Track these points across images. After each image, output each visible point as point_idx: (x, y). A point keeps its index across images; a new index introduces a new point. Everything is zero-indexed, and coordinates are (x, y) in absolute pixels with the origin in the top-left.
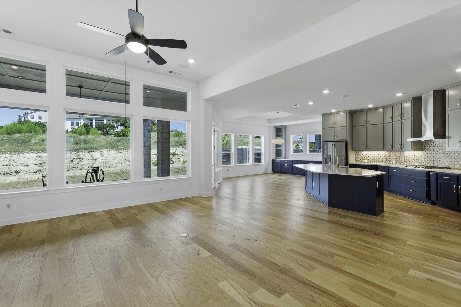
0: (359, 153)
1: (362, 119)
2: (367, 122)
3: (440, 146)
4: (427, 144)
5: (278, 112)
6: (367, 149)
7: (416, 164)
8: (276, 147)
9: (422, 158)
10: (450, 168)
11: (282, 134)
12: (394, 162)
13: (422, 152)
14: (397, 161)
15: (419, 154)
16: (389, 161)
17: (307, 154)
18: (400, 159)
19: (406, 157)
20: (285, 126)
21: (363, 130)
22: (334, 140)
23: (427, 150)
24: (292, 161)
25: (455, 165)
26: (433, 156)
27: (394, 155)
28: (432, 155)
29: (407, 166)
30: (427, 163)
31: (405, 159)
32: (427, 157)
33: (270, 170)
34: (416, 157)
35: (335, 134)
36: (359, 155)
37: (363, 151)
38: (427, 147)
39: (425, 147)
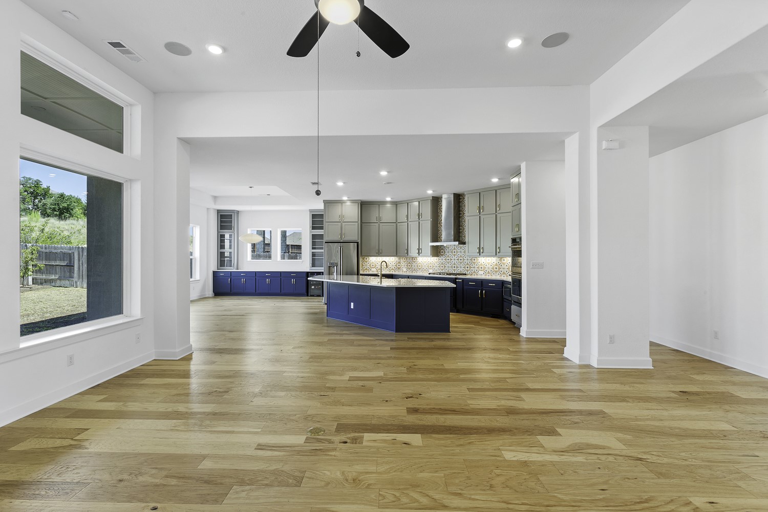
0: (366, 259)
1: (374, 215)
2: (379, 218)
3: (455, 252)
4: (442, 249)
5: (251, 187)
6: (379, 254)
7: (431, 271)
8: (220, 249)
9: (436, 265)
10: (466, 274)
11: (233, 225)
12: (405, 270)
13: (437, 258)
14: (408, 269)
15: (434, 260)
16: (399, 268)
17: (278, 260)
18: (412, 266)
19: (420, 263)
20: (238, 212)
21: (374, 228)
22: (341, 241)
23: (442, 255)
24: (256, 272)
25: (467, 271)
26: (448, 263)
27: (404, 262)
28: (447, 261)
29: (429, 274)
30: (442, 270)
31: (417, 266)
32: (442, 264)
33: (210, 292)
34: (431, 264)
35: (343, 232)
36: (366, 262)
37: (371, 256)
38: (442, 252)
39: (440, 252)
